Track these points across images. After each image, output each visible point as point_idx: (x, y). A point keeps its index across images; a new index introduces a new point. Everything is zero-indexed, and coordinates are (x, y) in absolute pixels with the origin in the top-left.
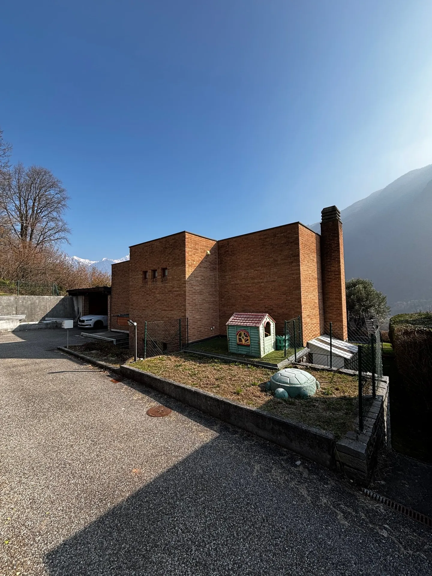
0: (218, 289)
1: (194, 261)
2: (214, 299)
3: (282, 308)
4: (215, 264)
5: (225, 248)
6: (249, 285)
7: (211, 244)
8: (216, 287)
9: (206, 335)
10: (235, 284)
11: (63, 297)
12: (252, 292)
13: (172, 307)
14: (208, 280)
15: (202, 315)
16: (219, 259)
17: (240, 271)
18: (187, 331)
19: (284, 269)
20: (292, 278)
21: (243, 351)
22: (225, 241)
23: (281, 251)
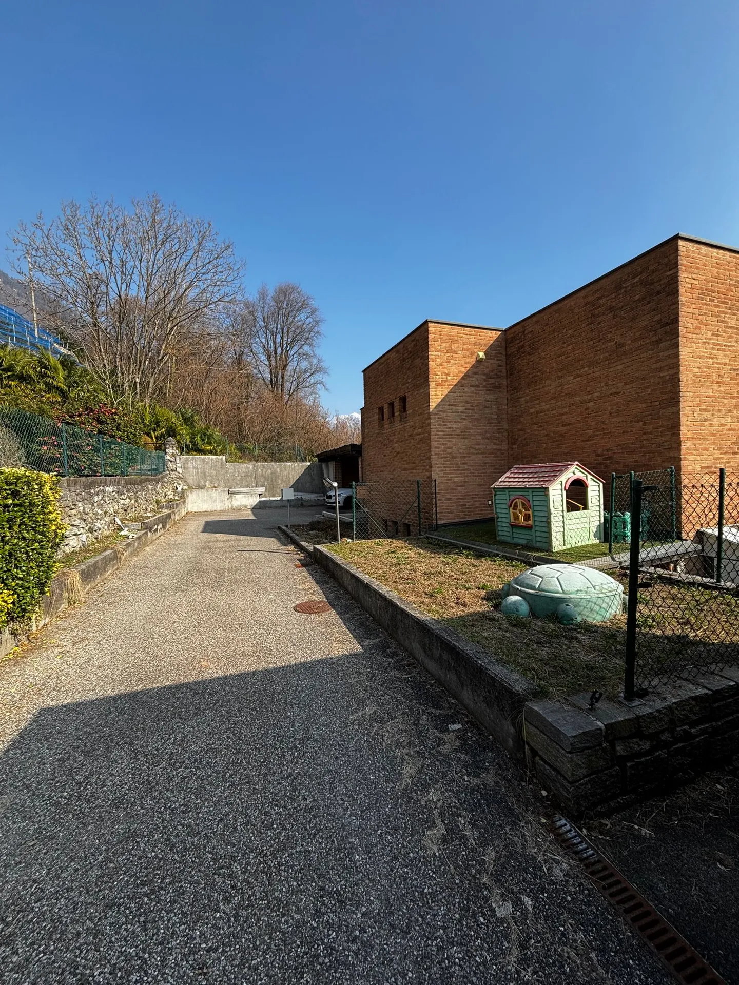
0: (506, 426)
1: (447, 375)
2: (495, 447)
3: (632, 452)
4: (499, 377)
5: (518, 342)
6: (565, 410)
7: (487, 338)
8: (499, 422)
9: (478, 514)
10: (537, 412)
11: (309, 464)
12: (569, 424)
13: (414, 463)
14: (481, 410)
15: (467, 476)
16: (508, 367)
17: (548, 382)
18: (434, 502)
19: (640, 362)
20: (657, 380)
21: (522, 538)
22: (518, 327)
23: (634, 319)
